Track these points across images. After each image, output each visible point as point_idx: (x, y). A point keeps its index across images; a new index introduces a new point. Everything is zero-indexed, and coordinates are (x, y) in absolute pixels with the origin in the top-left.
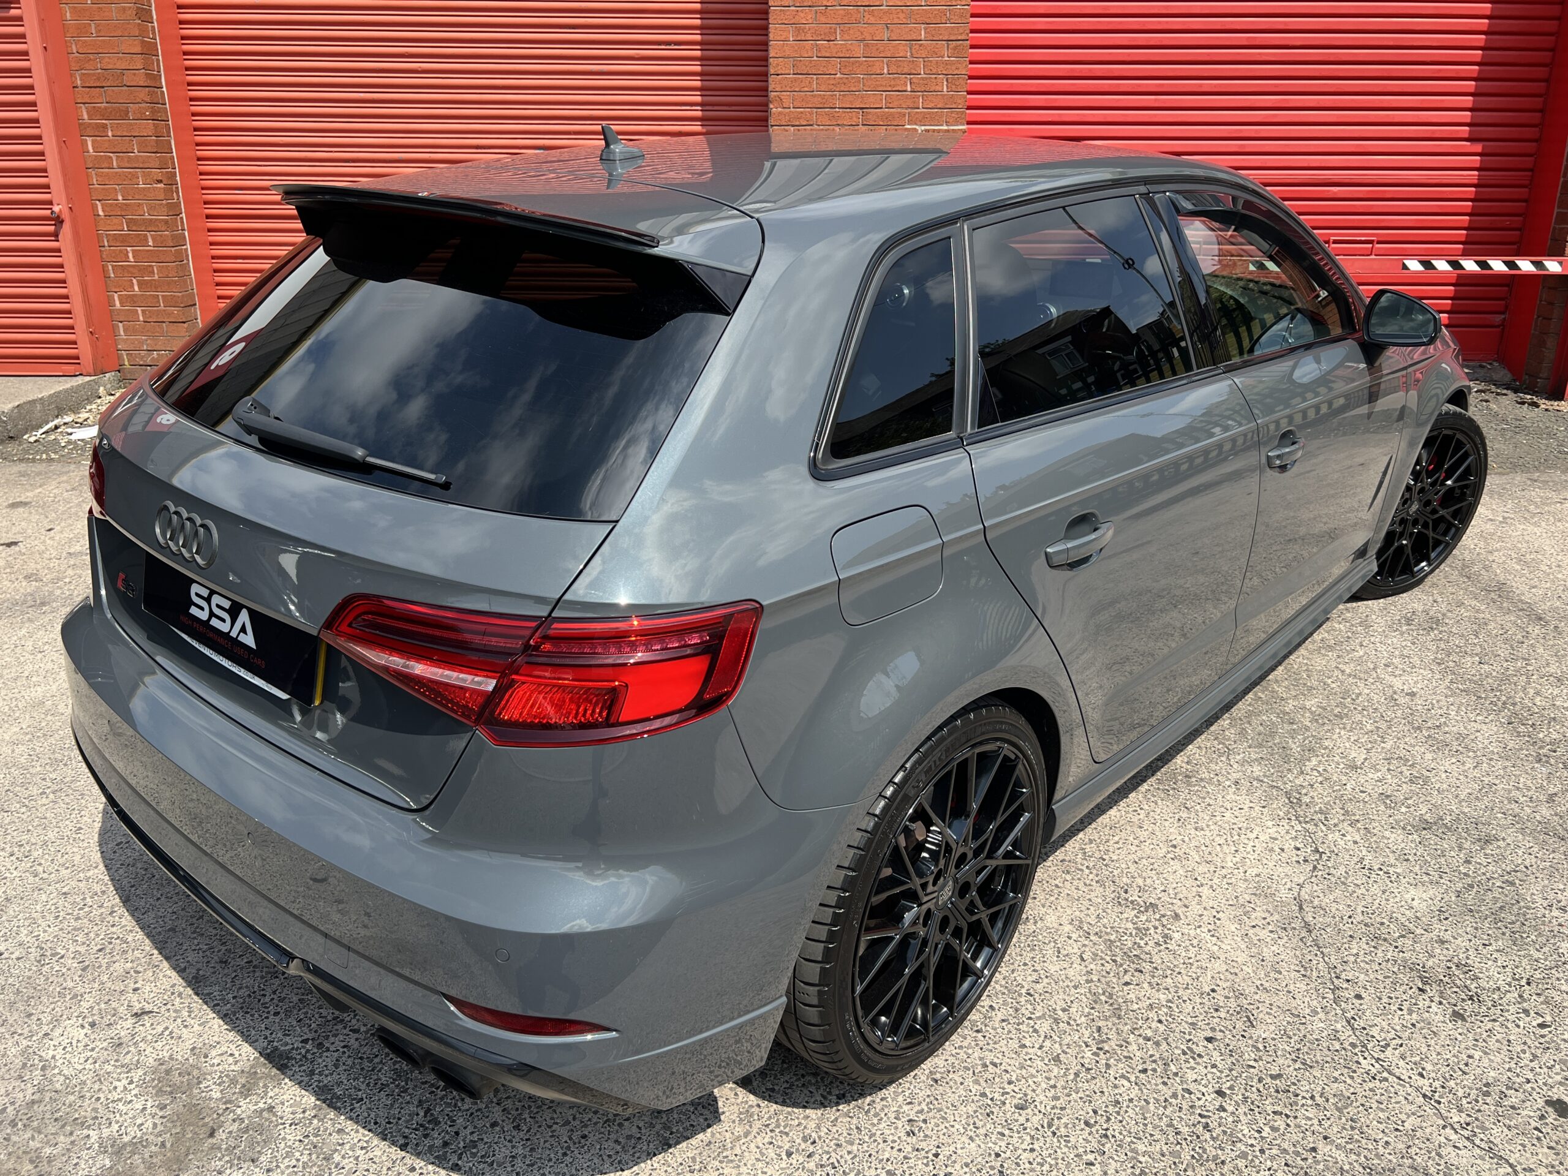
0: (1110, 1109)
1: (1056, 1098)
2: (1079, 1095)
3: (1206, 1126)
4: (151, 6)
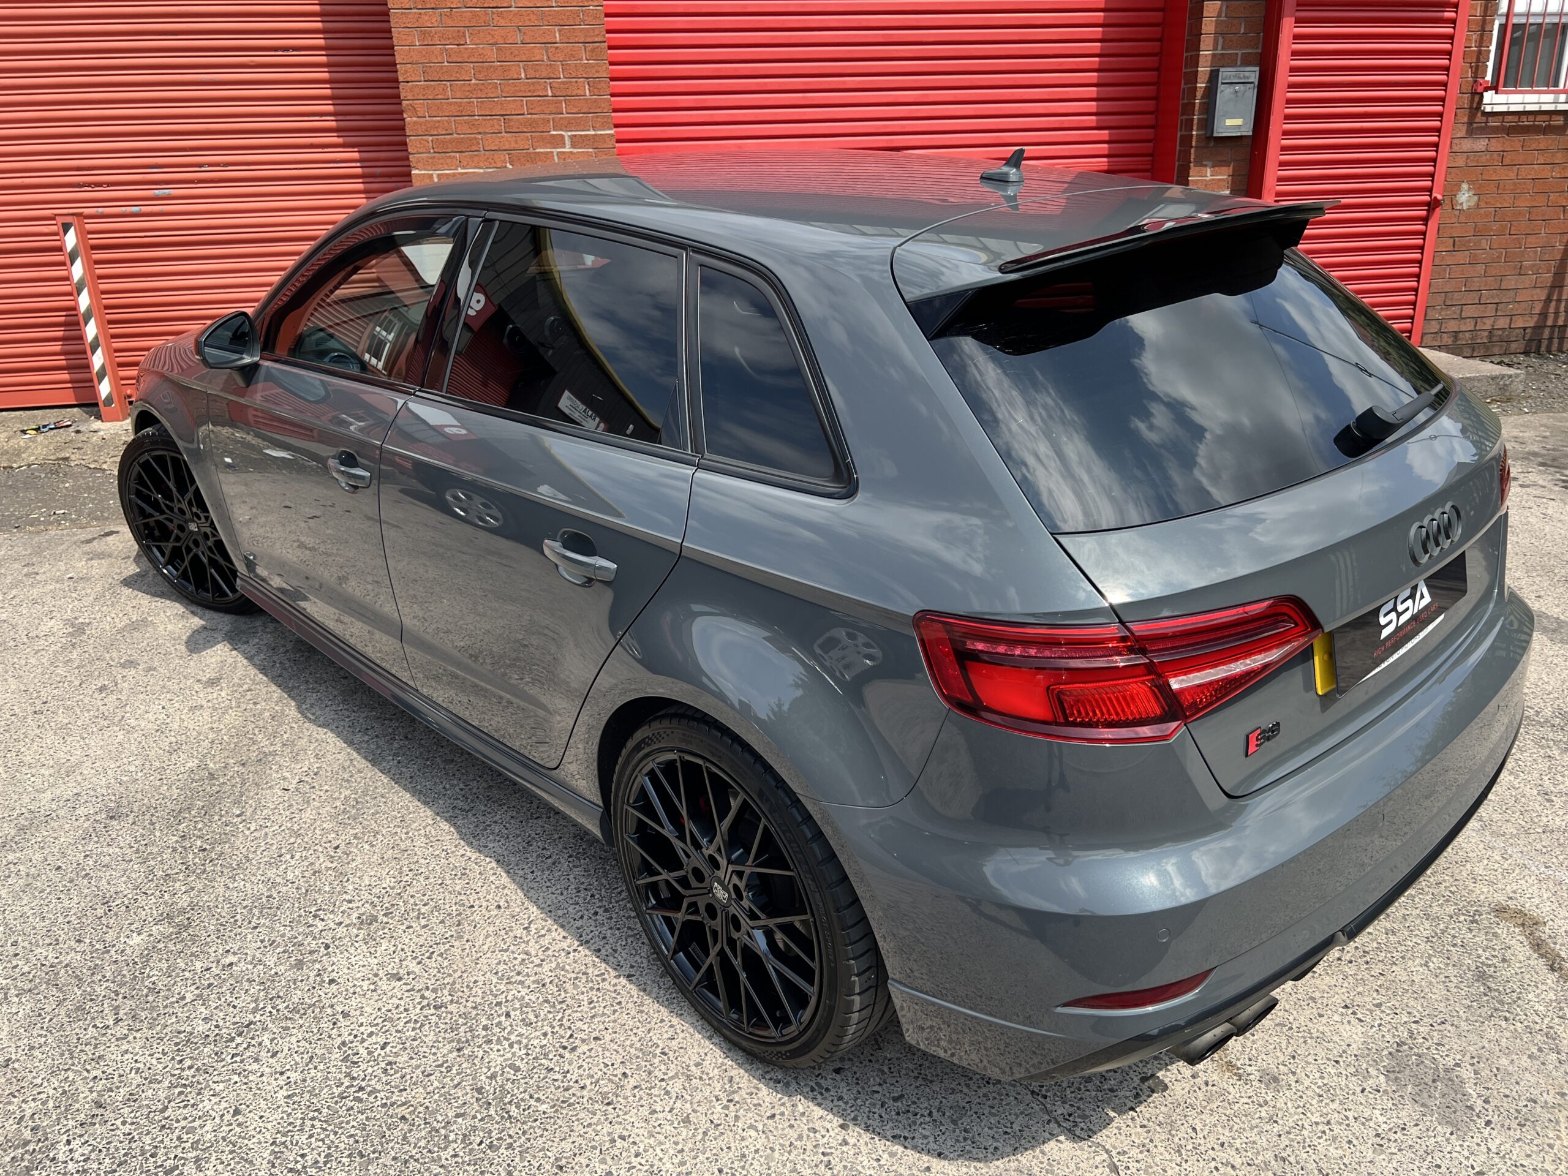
0: (736, 1165)
1: (682, 1163)
2: (706, 1156)
3: (828, 1165)
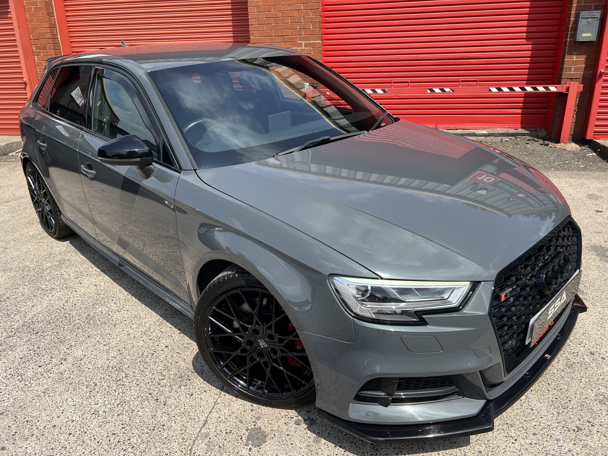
4: (54, 11)
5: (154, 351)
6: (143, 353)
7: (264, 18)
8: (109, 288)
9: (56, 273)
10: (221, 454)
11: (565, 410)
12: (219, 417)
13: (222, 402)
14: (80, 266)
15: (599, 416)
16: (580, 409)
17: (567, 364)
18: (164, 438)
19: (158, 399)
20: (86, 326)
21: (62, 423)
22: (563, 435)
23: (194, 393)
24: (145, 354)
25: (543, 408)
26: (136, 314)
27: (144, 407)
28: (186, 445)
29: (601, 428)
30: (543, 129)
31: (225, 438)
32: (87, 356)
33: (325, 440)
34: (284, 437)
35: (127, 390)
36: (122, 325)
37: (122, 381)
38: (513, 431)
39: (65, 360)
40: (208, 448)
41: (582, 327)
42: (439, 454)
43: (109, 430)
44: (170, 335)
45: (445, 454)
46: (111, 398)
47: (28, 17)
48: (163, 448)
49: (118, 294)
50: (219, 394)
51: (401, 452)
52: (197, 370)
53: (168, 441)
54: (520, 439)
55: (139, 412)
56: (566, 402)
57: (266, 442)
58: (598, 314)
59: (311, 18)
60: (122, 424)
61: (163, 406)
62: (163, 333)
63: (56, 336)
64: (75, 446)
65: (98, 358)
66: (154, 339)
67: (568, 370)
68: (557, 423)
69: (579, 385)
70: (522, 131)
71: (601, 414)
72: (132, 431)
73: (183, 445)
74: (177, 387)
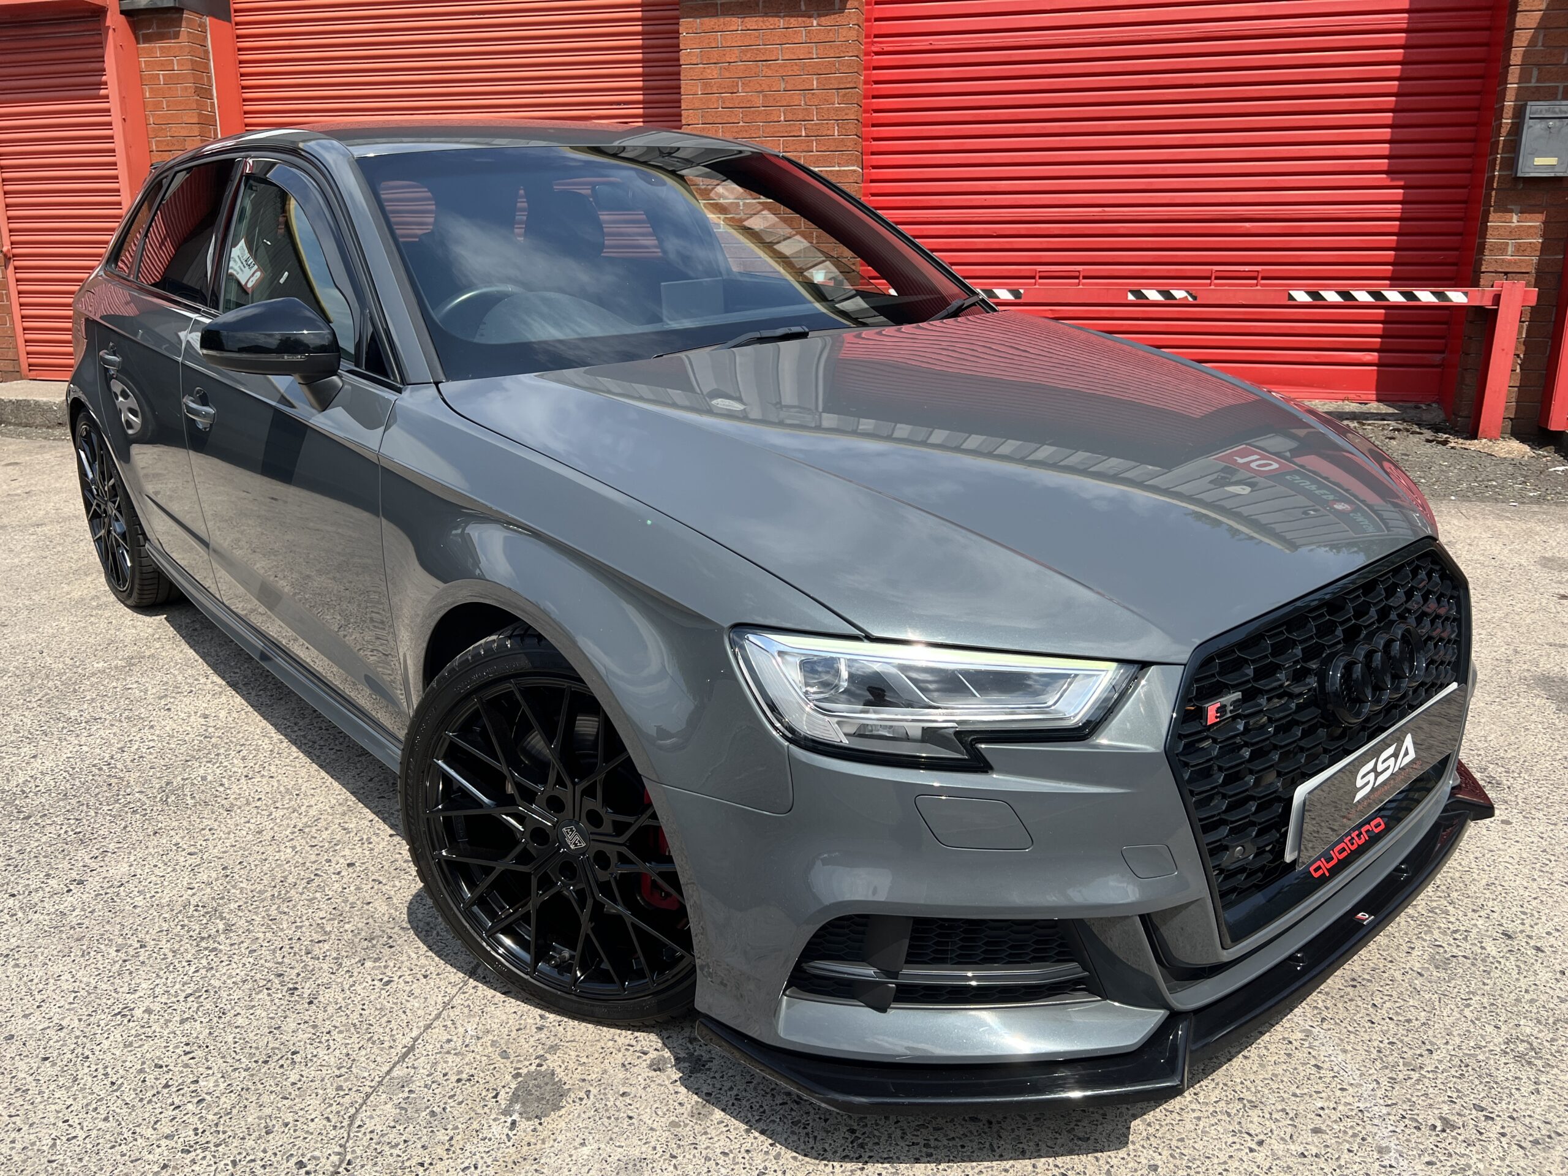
4: (211, 86)
5: (316, 875)
6: (286, 878)
7: (720, 109)
8: (237, 723)
9: (114, 684)
10: (432, 1131)
11: (1412, 1073)
12: (449, 1041)
13: (466, 1004)
14: (176, 672)
15: (1511, 1095)
16: (1457, 1075)
17: (1432, 958)
18: (289, 1084)
19: (296, 989)
20: (155, 809)
21: (31, 1032)
22: (1398, 1139)
23: (396, 979)
24: (291, 880)
25: (1349, 1066)
26: (290, 787)
27: (254, 1006)
28: (342, 1105)
29: (1513, 1125)
30: (1434, 405)
31: (452, 1093)
32: (138, 876)
33: (723, 1113)
34: (612, 1099)
35: (222, 961)
36: (248, 808)
37: (214, 942)
38: (1256, 1119)
39: (81, 882)
40: (400, 1114)
41: (1486, 868)
42: (1034, 1166)
43: (148, 1056)
44: (365, 837)
45: (1052, 1166)
46: (174, 978)
47: (148, 96)
48: (279, 1109)
49: (256, 737)
50: (462, 984)
51: (931, 1155)
52: (415, 925)
53: (297, 1093)
54: (1273, 1141)
55: (239, 1017)
56: (1418, 1052)
57: (560, 1108)
58: (1536, 840)
59: (837, 109)
60: (187, 1044)
61: (307, 1005)
62: (349, 832)
63: (74, 827)
64: (51, 1089)
65: (166, 883)
66: (321, 844)
67: (1435, 973)
68: (1387, 1106)
69: (1461, 1012)
70: (1378, 408)
71: (1518, 1089)
72: (208, 1061)
73: (335, 1104)
74: (353, 961)
